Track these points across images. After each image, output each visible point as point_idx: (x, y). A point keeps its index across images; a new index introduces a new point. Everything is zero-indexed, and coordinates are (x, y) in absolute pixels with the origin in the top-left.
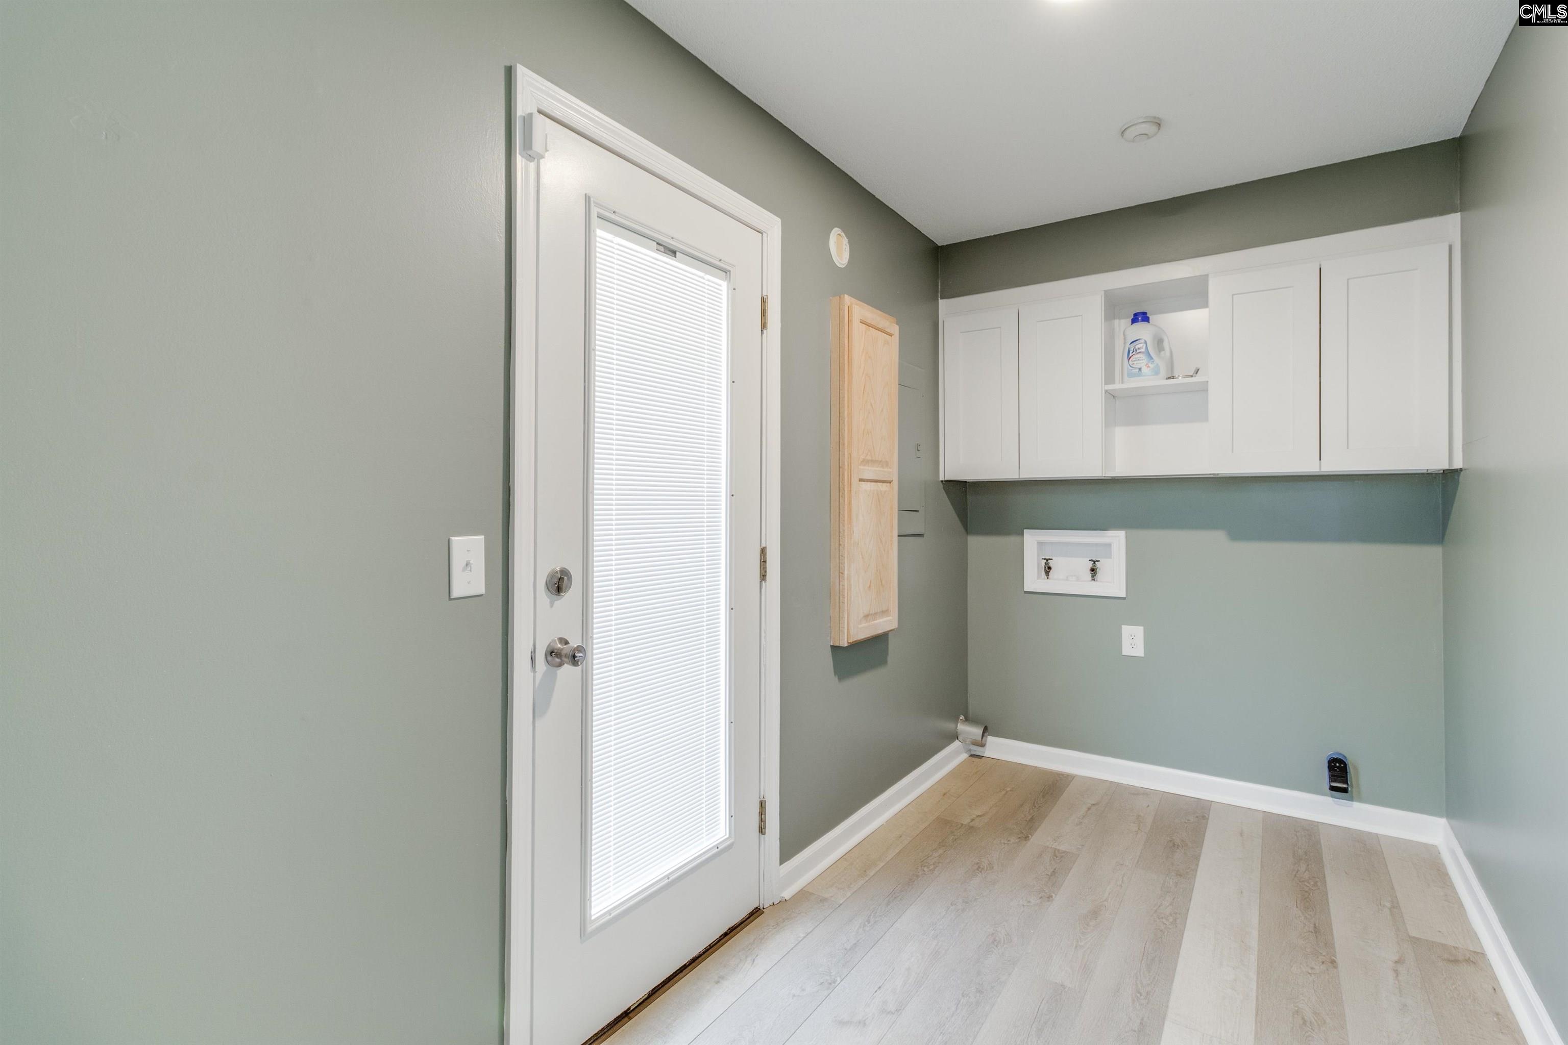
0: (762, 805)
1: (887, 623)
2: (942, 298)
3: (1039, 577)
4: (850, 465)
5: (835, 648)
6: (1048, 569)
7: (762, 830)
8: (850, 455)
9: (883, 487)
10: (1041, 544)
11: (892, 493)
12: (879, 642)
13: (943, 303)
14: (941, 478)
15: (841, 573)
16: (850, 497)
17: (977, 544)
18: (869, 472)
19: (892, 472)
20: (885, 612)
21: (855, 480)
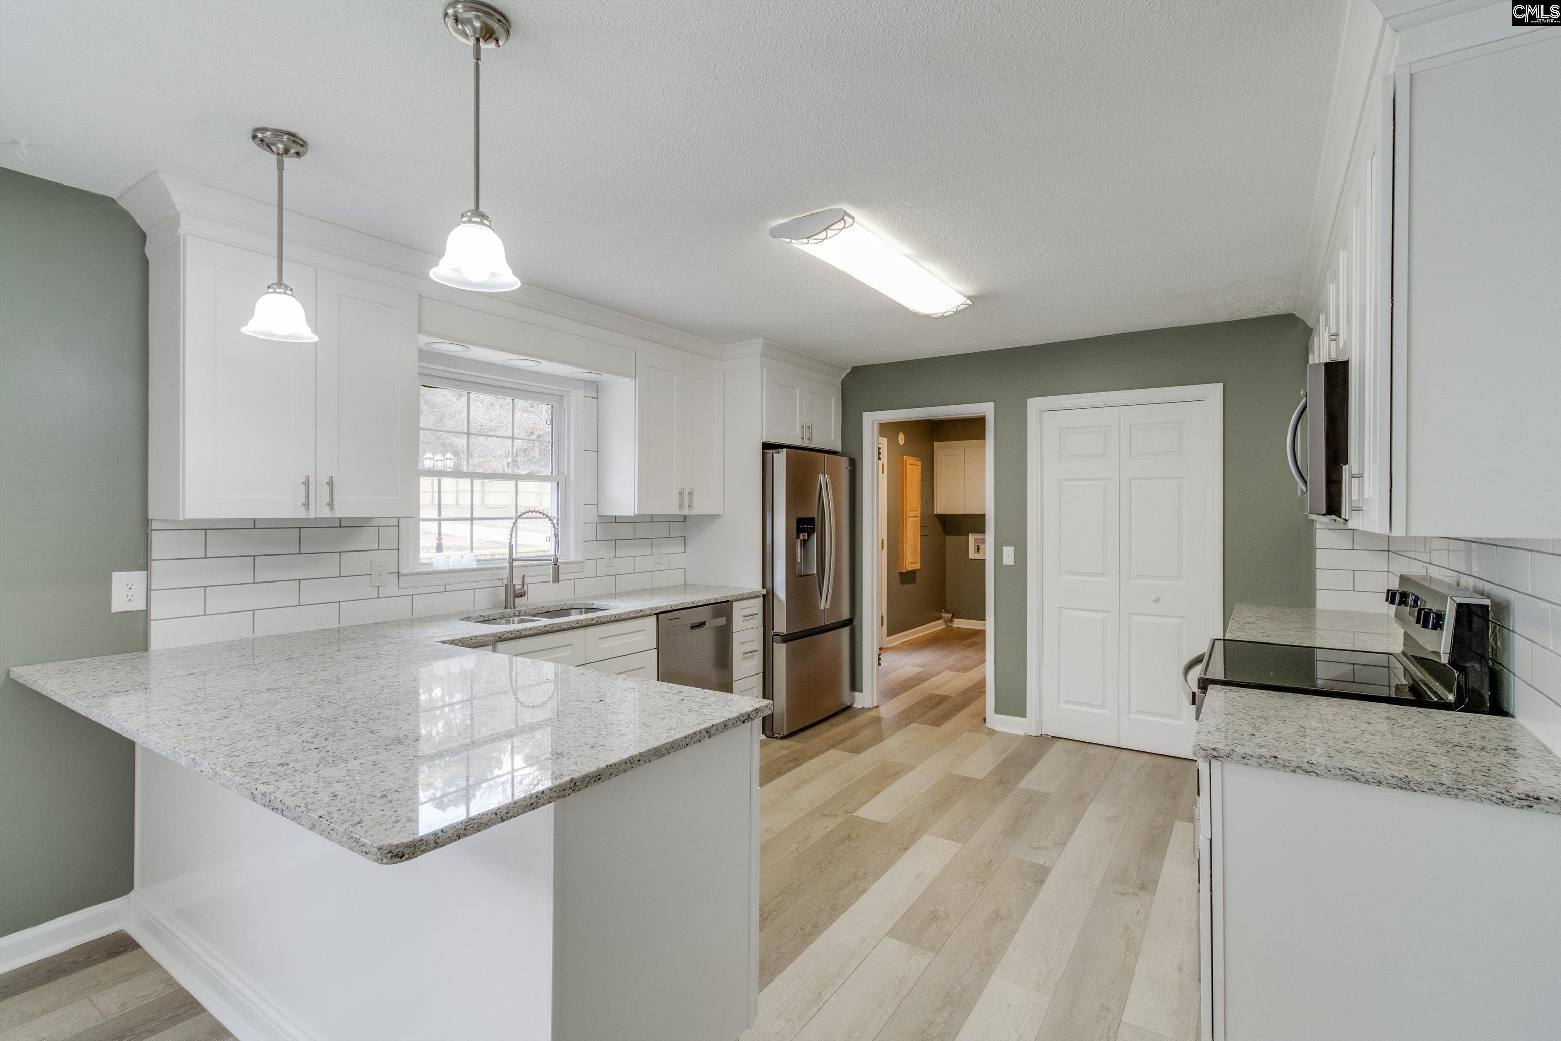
0: (882, 617)
1: (917, 566)
2: (936, 441)
3: (975, 552)
4: (906, 512)
5: (901, 574)
6: (978, 549)
7: (882, 625)
8: (906, 509)
9: (916, 519)
10: (976, 539)
11: (918, 520)
12: (913, 573)
13: (936, 444)
14: (935, 513)
15: (903, 548)
16: (906, 523)
17: (949, 539)
18: (912, 514)
19: (919, 514)
20: (916, 563)
21: (907, 517)
